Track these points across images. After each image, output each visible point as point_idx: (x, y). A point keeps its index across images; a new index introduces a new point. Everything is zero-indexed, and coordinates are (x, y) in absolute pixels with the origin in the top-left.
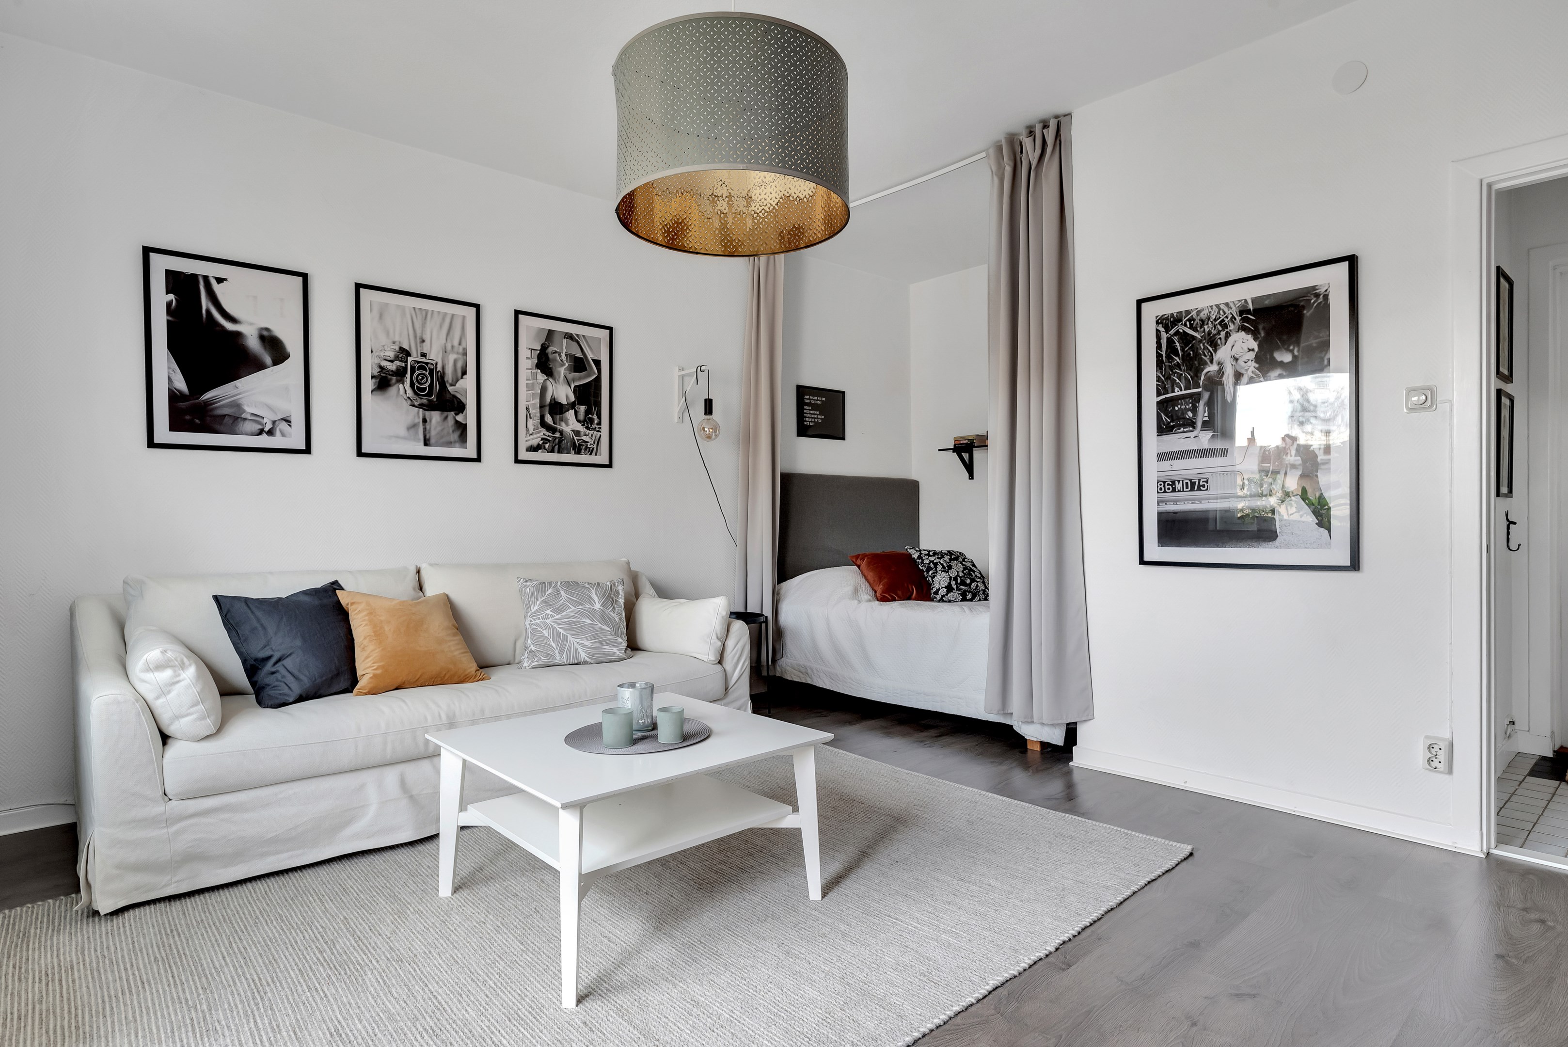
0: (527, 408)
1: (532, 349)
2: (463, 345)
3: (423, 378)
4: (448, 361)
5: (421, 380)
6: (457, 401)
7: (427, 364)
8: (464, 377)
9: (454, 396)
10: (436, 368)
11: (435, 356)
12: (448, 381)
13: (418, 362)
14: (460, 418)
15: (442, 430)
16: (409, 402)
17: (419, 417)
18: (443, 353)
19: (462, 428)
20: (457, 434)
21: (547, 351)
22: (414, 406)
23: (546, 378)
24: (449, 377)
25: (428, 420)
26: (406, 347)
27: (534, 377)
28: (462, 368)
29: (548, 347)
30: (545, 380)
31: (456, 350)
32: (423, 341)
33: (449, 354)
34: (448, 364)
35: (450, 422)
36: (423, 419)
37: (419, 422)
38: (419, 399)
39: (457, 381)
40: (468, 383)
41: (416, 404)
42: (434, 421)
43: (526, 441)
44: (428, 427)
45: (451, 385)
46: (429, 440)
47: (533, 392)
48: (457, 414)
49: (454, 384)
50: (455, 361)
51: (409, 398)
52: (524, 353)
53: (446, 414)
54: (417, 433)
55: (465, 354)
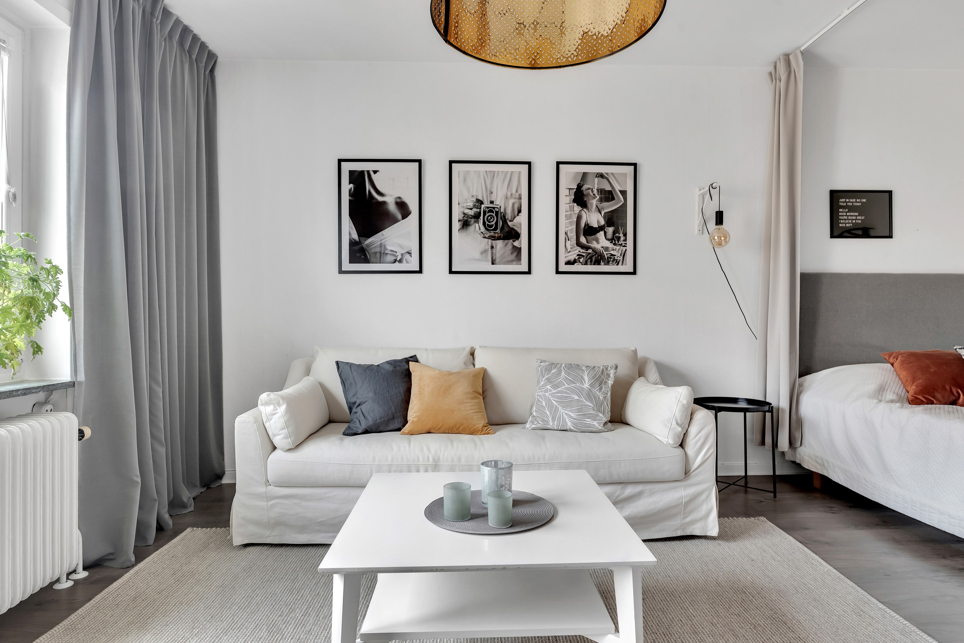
0: (566, 233)
1: (570, 189)
2: (519, 192)
3: (491, 218)
4: (508, 205)
5: (490, 220)
6: (514, 232)
7: (494, 208)
8: (520, 214)
9: (513, 229)
10: (500, 210)
11: (499, 202)
12: (508, 219)
13: (488, 208)
14: (516, 244)
15: (504, 253)
16: (482, 235)
17: (488, 245)
18: (505, 200)
19: (517, 251)
20: (515, 254)
21: (582, 189)
22: (485, 237)
23: (581, 209)
24: (509, 216)
25: (494, 247)
26: (480, 198)
27: (572, 209)
28: (518, 208)
29: (583, 186)
30: (580, 211)
31: (513, 196)
32: (492, 193)
33: (509, 199)
34: (508, 206)
35: (510, 247)
36: (491, 246)
37: (488, 249)
38: (488, 233)
39: (515, 217)
40: (523, 218)
41: (487, 236)
42: (498, 247)
43: (565, 257)
44: (494, 252)
45: (511, 221)
46: (495, 260)
47: (571, 220)
48: (514, 241)
49: (512, 220)
50: (513, 204)
51: (482, 232)
52: (563, 192)
53: (506, 241)
54: (487, 256)
55: (520, 198)
